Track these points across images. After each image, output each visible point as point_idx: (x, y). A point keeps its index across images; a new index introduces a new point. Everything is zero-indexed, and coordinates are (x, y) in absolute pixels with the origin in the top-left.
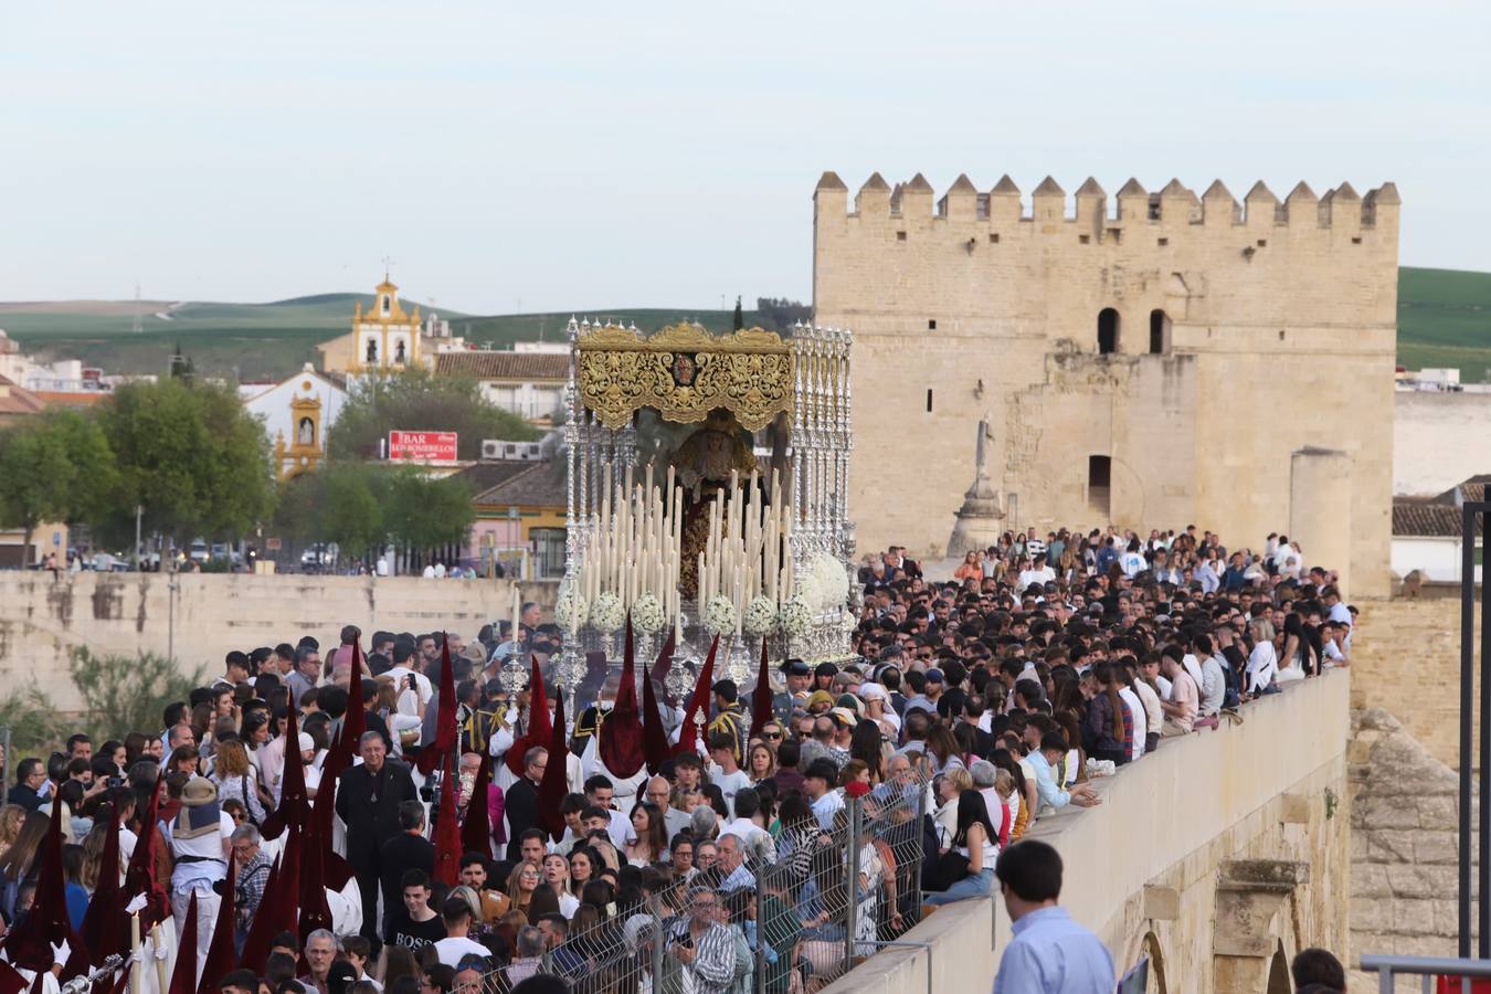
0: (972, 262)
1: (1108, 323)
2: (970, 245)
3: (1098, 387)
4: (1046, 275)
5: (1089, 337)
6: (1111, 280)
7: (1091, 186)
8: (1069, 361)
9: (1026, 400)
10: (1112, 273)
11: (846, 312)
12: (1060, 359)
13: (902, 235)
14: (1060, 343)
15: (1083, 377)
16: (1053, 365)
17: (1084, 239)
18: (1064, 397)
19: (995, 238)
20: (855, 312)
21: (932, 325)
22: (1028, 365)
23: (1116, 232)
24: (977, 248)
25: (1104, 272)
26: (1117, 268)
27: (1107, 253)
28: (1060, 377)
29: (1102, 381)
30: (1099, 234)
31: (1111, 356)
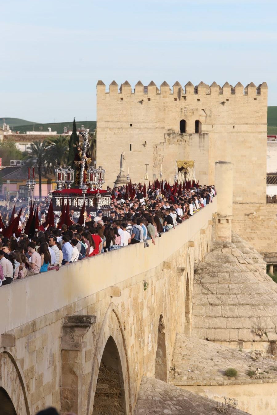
0: (142, 106)
1: (183, 124)
2: (141, 102)
3: (180, 143)
4: (164, 110)
5: (177, 128)
6: (183, 111)
7: (177, 84)
8: (171, 135)
9: (159, 147)
10: (184, 109)
11: (106, 122)
12: (169, 135)
13: (122, 99)
14: (169, 130)
15: (175, 140)
16: (167, 137)
17: (176, 99)
18: (170, 146)
19: (149, 99)
20: (108, 121)
21: (131, 125)
22: (160, 137)
23: (185, 97)
24: (144, 102)
25: (181, 109)
26: (185, 108)
27: (181, 103)
28: (169, 140)
29: (181, 141)
30: (179, 98)
31: (184, 134)
